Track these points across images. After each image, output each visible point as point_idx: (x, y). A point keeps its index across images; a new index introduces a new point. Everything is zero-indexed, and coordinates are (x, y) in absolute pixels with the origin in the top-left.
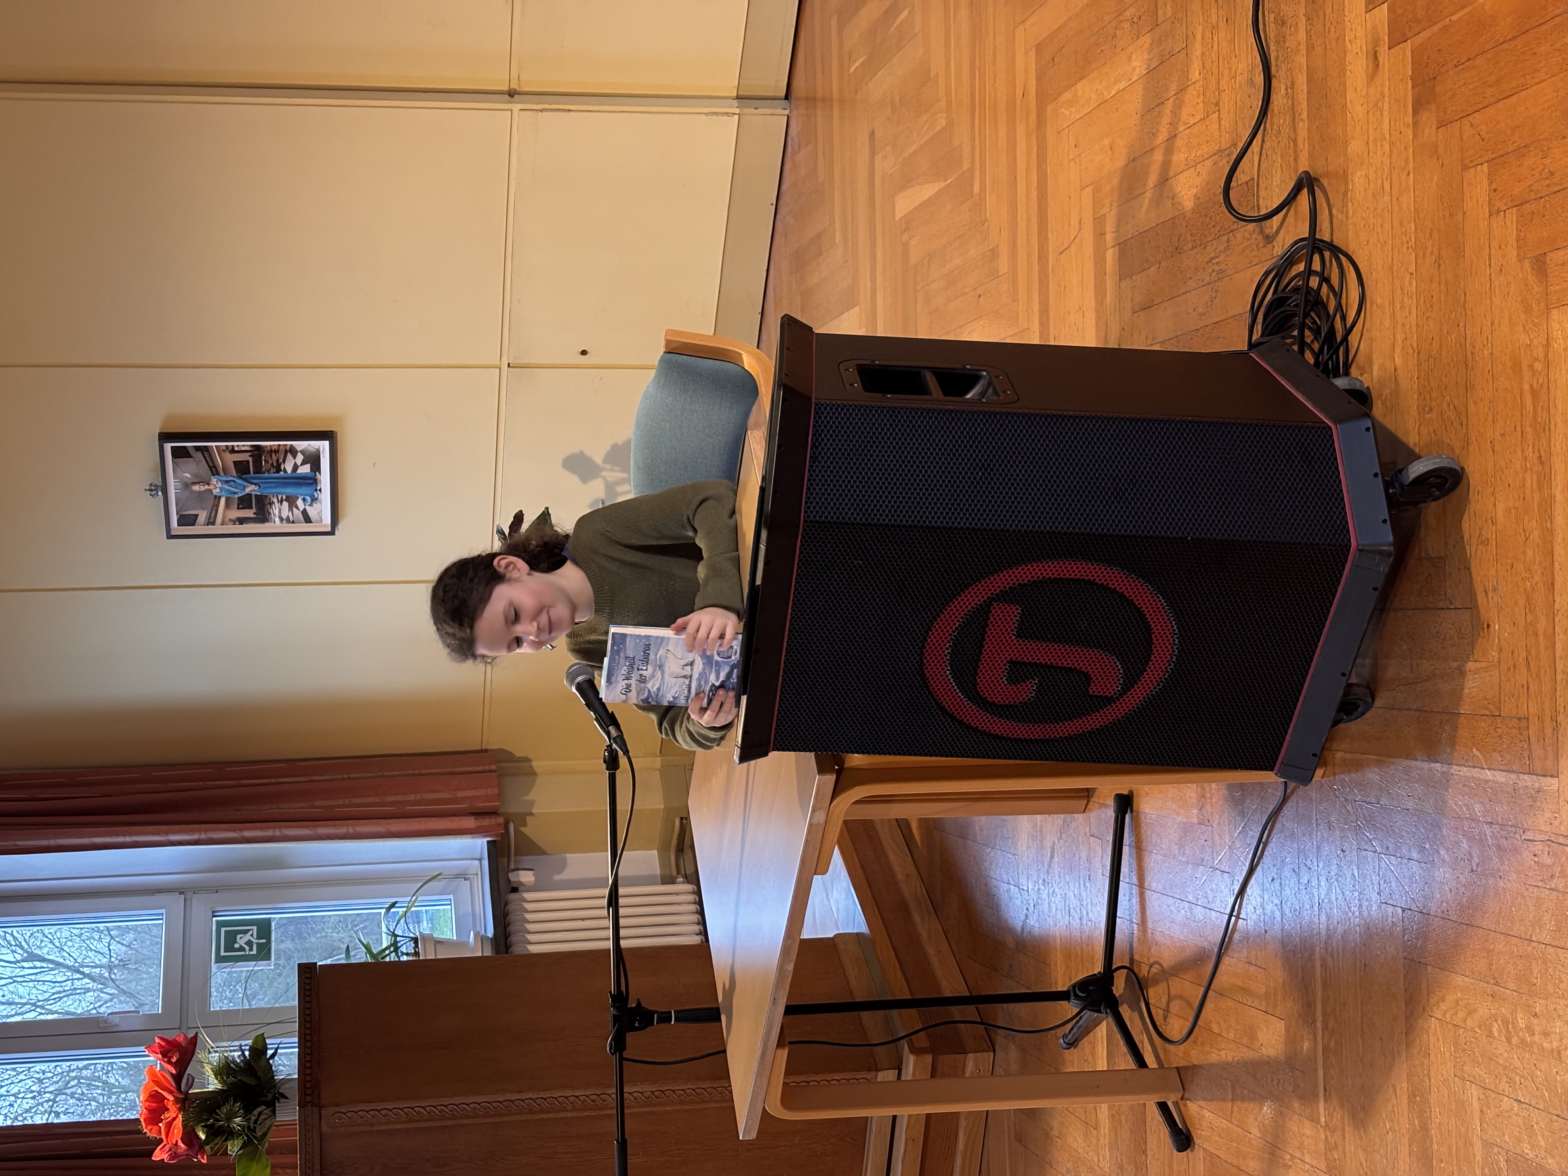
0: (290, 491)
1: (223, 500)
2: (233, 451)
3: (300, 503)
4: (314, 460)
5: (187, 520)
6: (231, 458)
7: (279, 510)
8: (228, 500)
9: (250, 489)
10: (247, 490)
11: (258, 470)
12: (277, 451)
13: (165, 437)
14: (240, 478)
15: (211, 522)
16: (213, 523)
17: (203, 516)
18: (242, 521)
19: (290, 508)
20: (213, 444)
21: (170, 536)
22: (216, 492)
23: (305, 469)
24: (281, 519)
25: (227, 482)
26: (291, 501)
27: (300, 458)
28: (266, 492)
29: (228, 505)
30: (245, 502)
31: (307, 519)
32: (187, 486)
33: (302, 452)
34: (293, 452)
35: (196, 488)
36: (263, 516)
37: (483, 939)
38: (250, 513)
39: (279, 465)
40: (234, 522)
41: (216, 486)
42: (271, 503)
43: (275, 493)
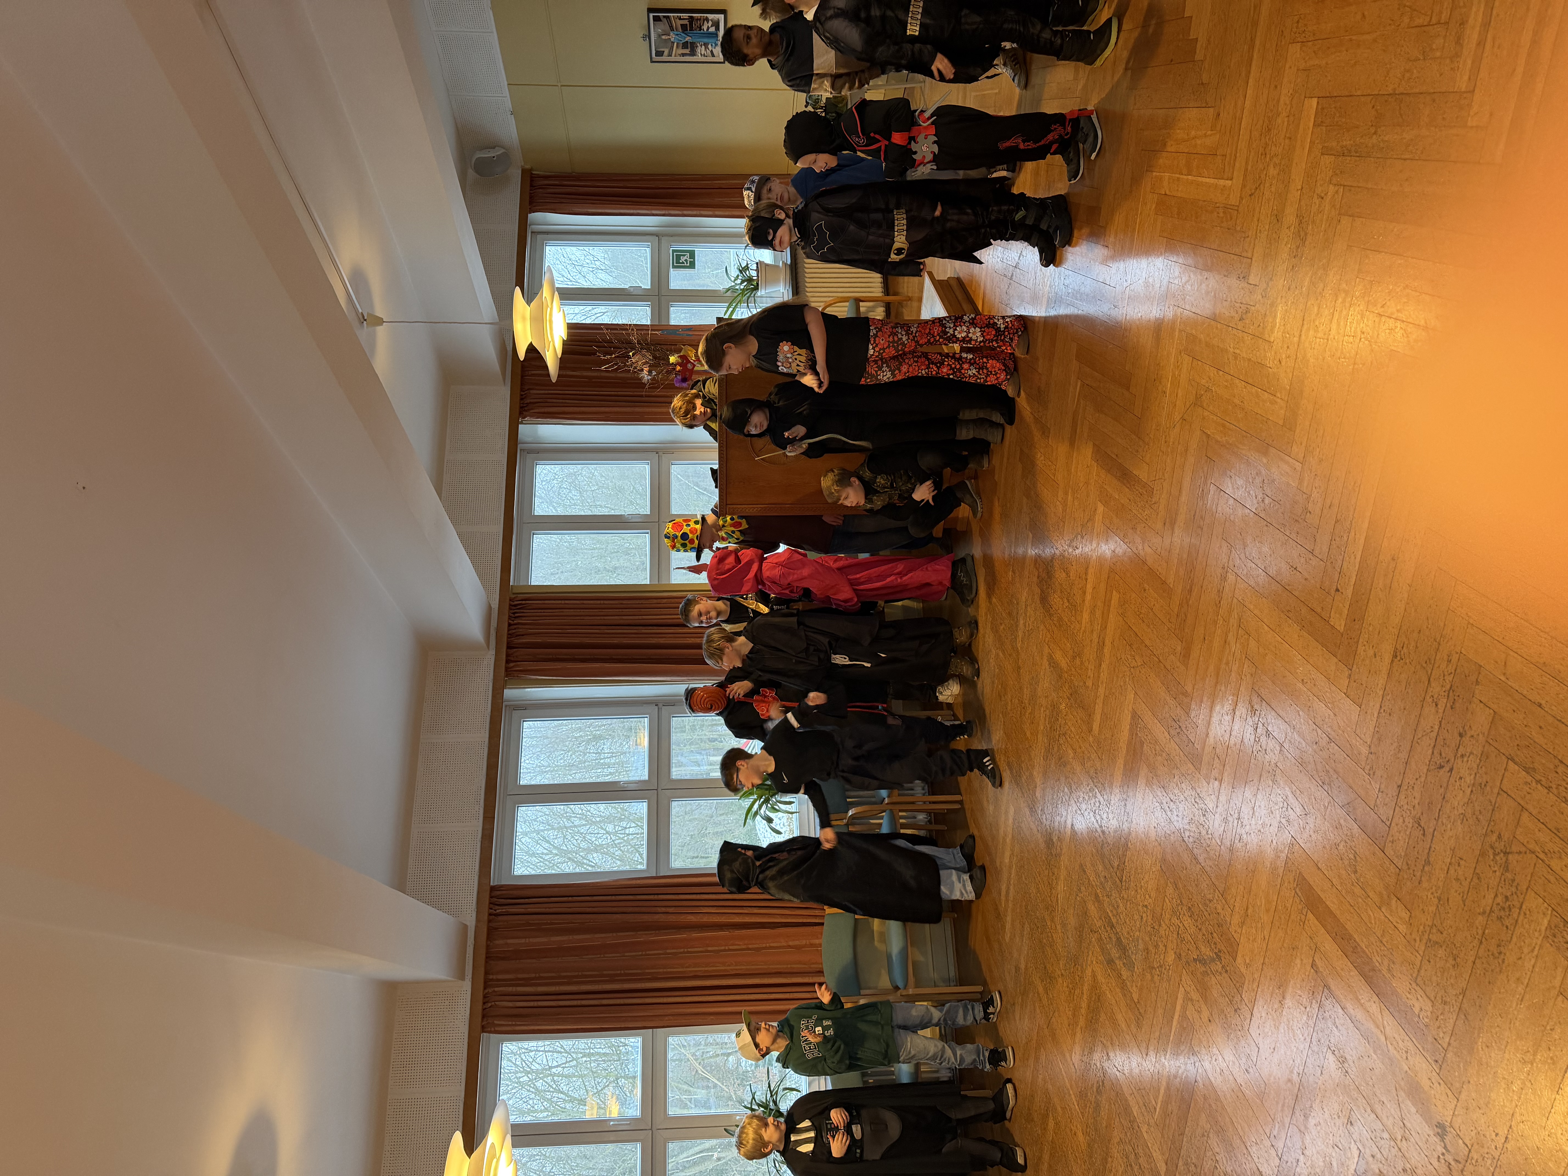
0: (706, 40)
1: (675, 44)
2: (680, 19)
3: (710, 46)
4: (716, 24)
5: (659, 54)
6: (680, 22)
7: (700, 50)
8: (677, 44)
9: (688, 39)
10: (686, 39)
11: (691, 29)
12: (700, 19)
13: (650, 10)
14: (683, 32)
15: (670, 55)
16: (671, 56)
17: (666, 53)
18: (683, 55)
19: (705, 50)
20: (672, 15)
21: (652, 62)
22: (672, 40)
23: (712, 29)
24: (701, 54)
25: (677, 35)
26: (706, 45)
27: (710, 23)
28: (694, 40)
29: (677, 47)
30: (685, 45)
31: (713, 55)
32: (660, 36)
33: (711, 20)
34: (707, 19)
35: (663, 37)
36: (693, 53)
37: (786, 264)
38: (687, 51)
39: (701, 27)
40: (680, 55)
41: (672, 36)
42: (697, 47)
43: (700, 41)
